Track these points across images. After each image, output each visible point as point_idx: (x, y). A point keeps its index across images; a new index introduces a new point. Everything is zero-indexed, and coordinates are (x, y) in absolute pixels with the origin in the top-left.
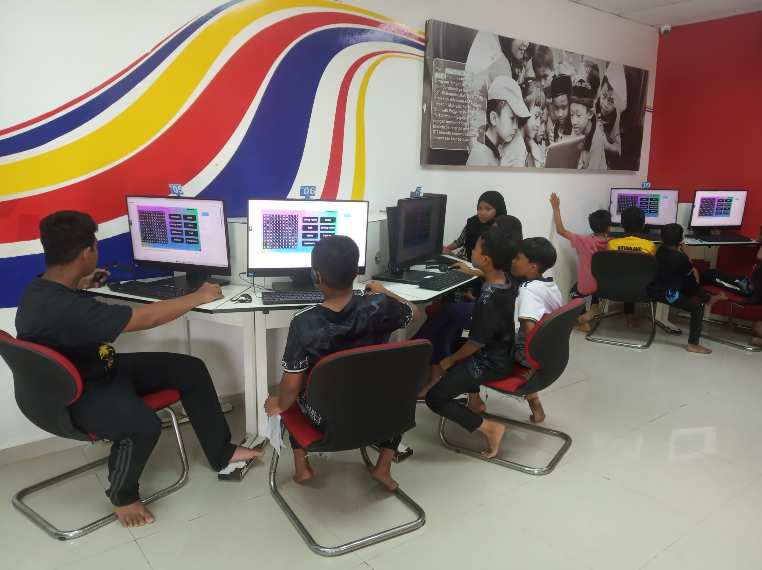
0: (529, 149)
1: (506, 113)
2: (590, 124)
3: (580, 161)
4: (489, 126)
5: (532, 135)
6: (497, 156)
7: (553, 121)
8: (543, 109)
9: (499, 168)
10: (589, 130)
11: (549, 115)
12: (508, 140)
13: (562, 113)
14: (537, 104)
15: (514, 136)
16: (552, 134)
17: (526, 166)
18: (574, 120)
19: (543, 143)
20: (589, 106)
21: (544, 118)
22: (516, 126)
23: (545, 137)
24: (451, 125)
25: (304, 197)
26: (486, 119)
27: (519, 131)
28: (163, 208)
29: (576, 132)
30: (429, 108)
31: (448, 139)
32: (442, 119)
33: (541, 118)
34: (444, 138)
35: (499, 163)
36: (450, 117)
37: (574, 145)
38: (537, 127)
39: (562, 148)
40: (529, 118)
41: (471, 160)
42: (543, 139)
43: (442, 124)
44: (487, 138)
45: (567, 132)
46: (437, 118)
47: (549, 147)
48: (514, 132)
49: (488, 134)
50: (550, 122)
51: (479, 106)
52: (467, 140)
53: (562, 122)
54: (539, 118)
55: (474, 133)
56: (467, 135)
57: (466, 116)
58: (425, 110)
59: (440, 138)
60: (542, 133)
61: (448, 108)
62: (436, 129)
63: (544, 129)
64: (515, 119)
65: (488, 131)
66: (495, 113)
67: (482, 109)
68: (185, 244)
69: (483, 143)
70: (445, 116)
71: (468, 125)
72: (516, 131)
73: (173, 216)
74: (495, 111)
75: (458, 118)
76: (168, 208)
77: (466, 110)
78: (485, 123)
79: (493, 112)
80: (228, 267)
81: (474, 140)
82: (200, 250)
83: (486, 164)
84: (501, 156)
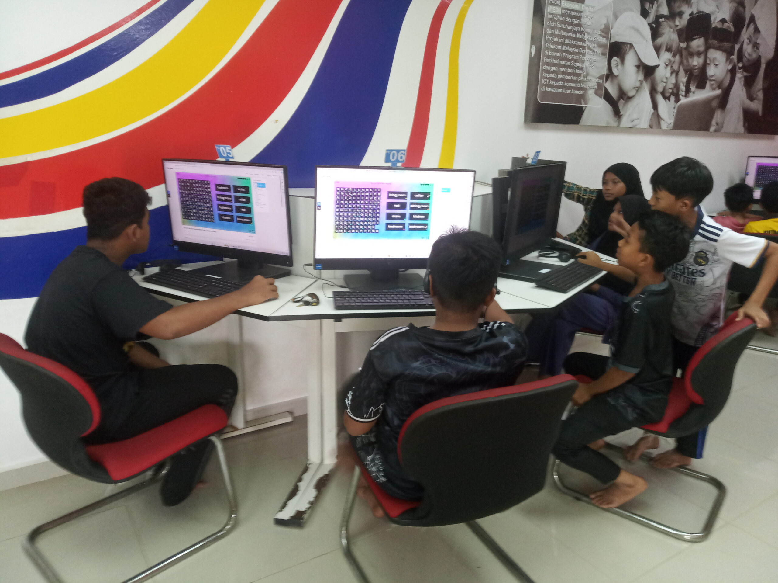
0: (655, 106)
1: (630, 60)
2: (729, 76)
3: (714, 122)
4: (610, 75)
5: (660, 89)
6: (617, 113)
7: (686, 71)
8: (674, 56)
9: (618, 129)
10: (726, 83)
11: (681, 63)
12: (631, 94)
13: (696, 62)
14: (668, 50)
15: (638, 89)
16: (683, 88)
17: (651, 127)
18: (711, 71)
19: (673, 98)
20: (729, 53)
21: (676, 67)
22: (641, 77)
23: (675, 91)
24: (564, 73)
25: (389, 164)
26: (606, 67)
27: (644, 83)
28: (207, 176)
29: (712, 85)
30: (538, 51)
31: (560, 91)
32: (554, 65)
33: (672, 67)
34: (555, 90)
35: (619, 122)
36: (564, 63)
37: (707, 103)
38: (667, 78)
39: (693, 105)
40: (657, 66)
41: (586, 119)
42: (672, 93)
43: (554, 72)
44: (606, 91)
45: (701, 86)
46: (548, 64)
47: (679, 103)
48: (638, 84)
49: (608, 85)
50: (682, 73)
51: (599, 50)
52: (582, 93)
53: (696, 72)
54: (669, 68)
55: (591, 83)
56: (583, 86)
57: (583, 62)
58: (533, 53)
59: (549, 90)
60: (672, 86)
61: (563, 51)
62: (546, 78)
63: (674, 81)
64: (641, 68)
65: (609, 81)
66: (618, 60)
67: (603, 54)
68: (235, 224)
69: (601, 98)
70: (559, 62)
71: (585, 73)
72: (641, 82)
73: (220, 186)
74: (618, 57)
75: (574, 64)
76: (215, 177)
77: (583, 54)
78: (605, 71)
79: (615, 58)
80: (288, 255)
81: (591, 94)
82: (254, 231)
83: (604, 124)
84: (622, 113)
